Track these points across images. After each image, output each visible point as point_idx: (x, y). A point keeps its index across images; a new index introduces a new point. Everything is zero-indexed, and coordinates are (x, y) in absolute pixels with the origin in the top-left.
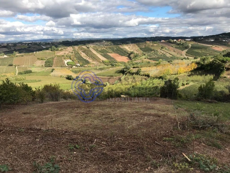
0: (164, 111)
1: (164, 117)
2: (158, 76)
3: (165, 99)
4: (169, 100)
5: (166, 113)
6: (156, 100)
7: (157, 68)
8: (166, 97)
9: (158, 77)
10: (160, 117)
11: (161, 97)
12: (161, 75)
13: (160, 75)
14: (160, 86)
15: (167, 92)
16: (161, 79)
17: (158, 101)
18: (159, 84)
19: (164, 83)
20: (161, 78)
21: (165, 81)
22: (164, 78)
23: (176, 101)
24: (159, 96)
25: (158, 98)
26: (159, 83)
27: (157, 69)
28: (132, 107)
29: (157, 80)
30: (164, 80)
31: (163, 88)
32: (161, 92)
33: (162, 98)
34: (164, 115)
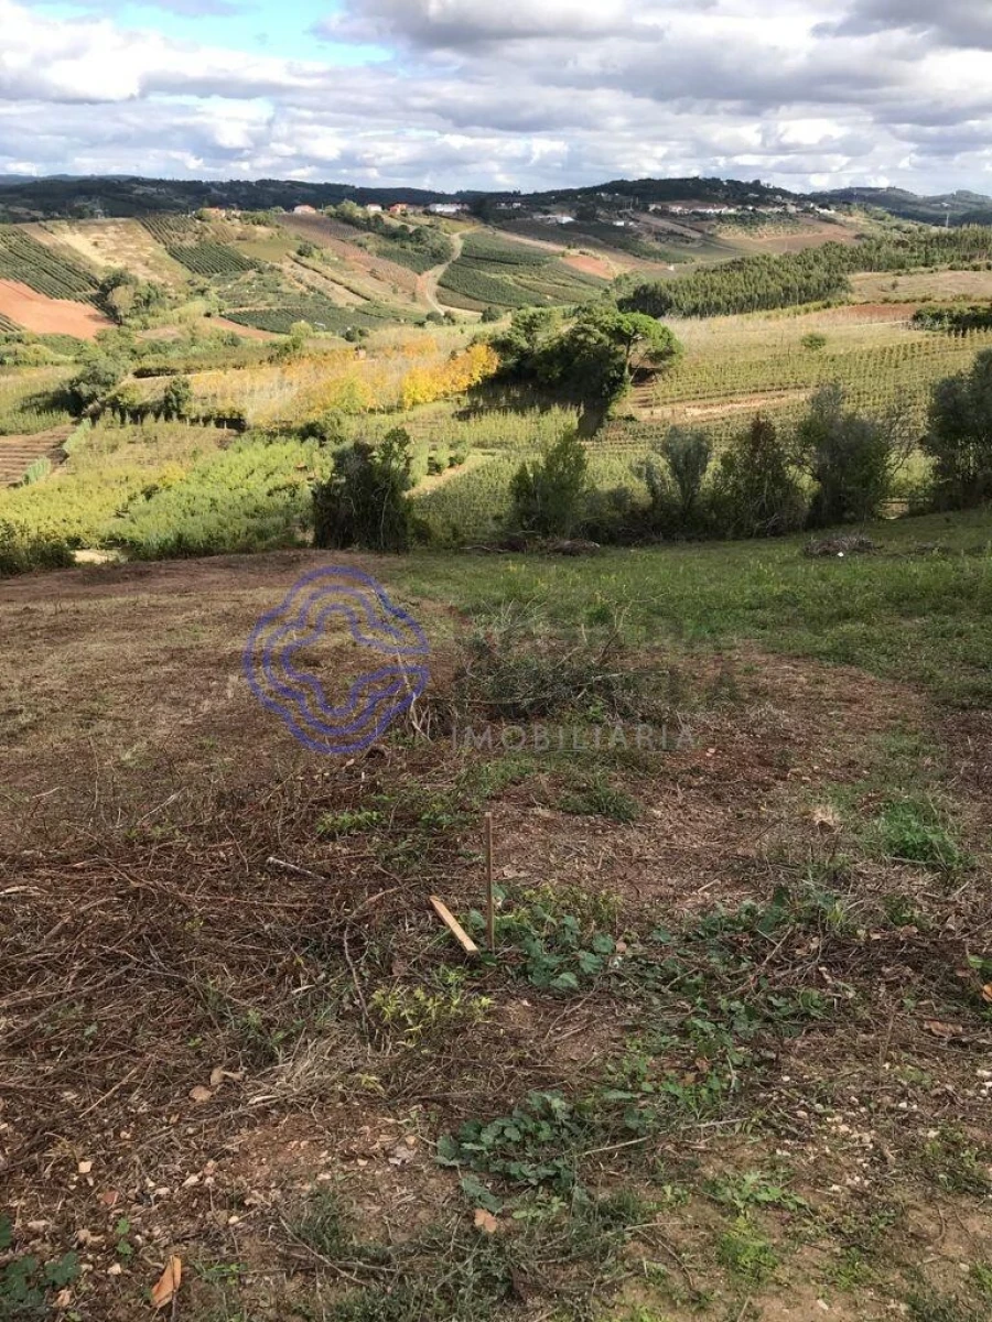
0: (339, 629)
1: (337, 662)
2: (298, 425)
3: (341, 556)
4: (363, 556)
5: (349, 636)
6: (290, 564)
7: (283, 372)
8: (345, 543)
9: (293, 426)
10: (317, 664)
11: (320, 542)
12: (312, 417)
13: (304, 416)
14: (310, 479)
15: (349, 516)
16: (312, 442)
17: (304, 570)
18: (305, 468)
19: (332, 463)
20: (310, 432)
21: (336, 448)
22: (327, 435)
23: (404, 562)
24: (309, 537)
25: (301, 553)
26: (302, 465)
27: (287, 378)
28: (145, 622)
29: (293, 444)
30: (332, 447)
31: (324, 494)
32: (317, 515)
33: (329, 552)
34: (339, 650)
